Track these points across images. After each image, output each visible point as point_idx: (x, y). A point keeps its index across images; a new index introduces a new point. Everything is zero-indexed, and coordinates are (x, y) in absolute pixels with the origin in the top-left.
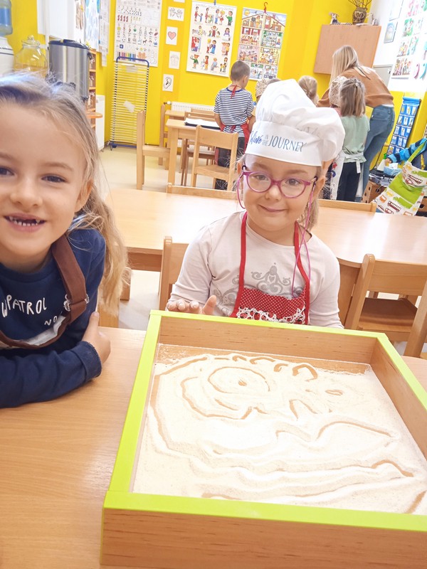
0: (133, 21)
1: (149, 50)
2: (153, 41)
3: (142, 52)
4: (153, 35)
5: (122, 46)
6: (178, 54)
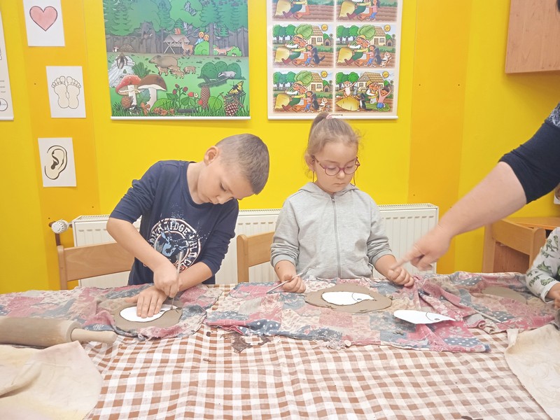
6: (76, 72)
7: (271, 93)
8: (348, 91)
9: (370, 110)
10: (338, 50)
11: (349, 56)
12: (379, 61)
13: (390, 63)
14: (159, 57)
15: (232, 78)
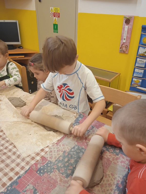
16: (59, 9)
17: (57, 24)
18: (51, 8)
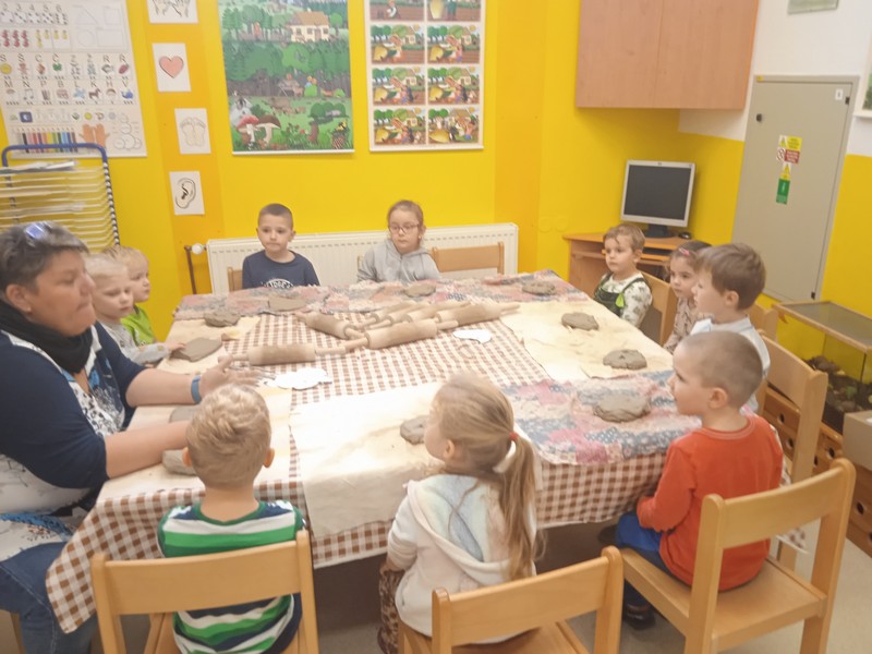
0: (46, 43)
1: (112, 116)
2: (120, 88)
3: (93, 123)
4: (114, 74)
5: (26, 117)
6: (201, 114)
7: (372, 129)
8: (439, 125)
9: (459, 141)
10: (430, 89)
11: (439, 94)
12: (465, 98)
13: (475, 100)
14: (273, 99)
15: (337, 116)
16: (800, 140)
17: (788, 179)
18: (781, 137)
